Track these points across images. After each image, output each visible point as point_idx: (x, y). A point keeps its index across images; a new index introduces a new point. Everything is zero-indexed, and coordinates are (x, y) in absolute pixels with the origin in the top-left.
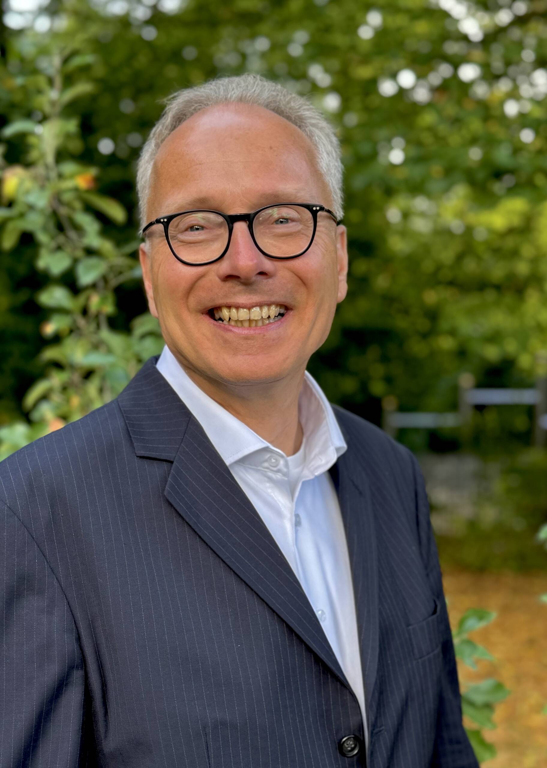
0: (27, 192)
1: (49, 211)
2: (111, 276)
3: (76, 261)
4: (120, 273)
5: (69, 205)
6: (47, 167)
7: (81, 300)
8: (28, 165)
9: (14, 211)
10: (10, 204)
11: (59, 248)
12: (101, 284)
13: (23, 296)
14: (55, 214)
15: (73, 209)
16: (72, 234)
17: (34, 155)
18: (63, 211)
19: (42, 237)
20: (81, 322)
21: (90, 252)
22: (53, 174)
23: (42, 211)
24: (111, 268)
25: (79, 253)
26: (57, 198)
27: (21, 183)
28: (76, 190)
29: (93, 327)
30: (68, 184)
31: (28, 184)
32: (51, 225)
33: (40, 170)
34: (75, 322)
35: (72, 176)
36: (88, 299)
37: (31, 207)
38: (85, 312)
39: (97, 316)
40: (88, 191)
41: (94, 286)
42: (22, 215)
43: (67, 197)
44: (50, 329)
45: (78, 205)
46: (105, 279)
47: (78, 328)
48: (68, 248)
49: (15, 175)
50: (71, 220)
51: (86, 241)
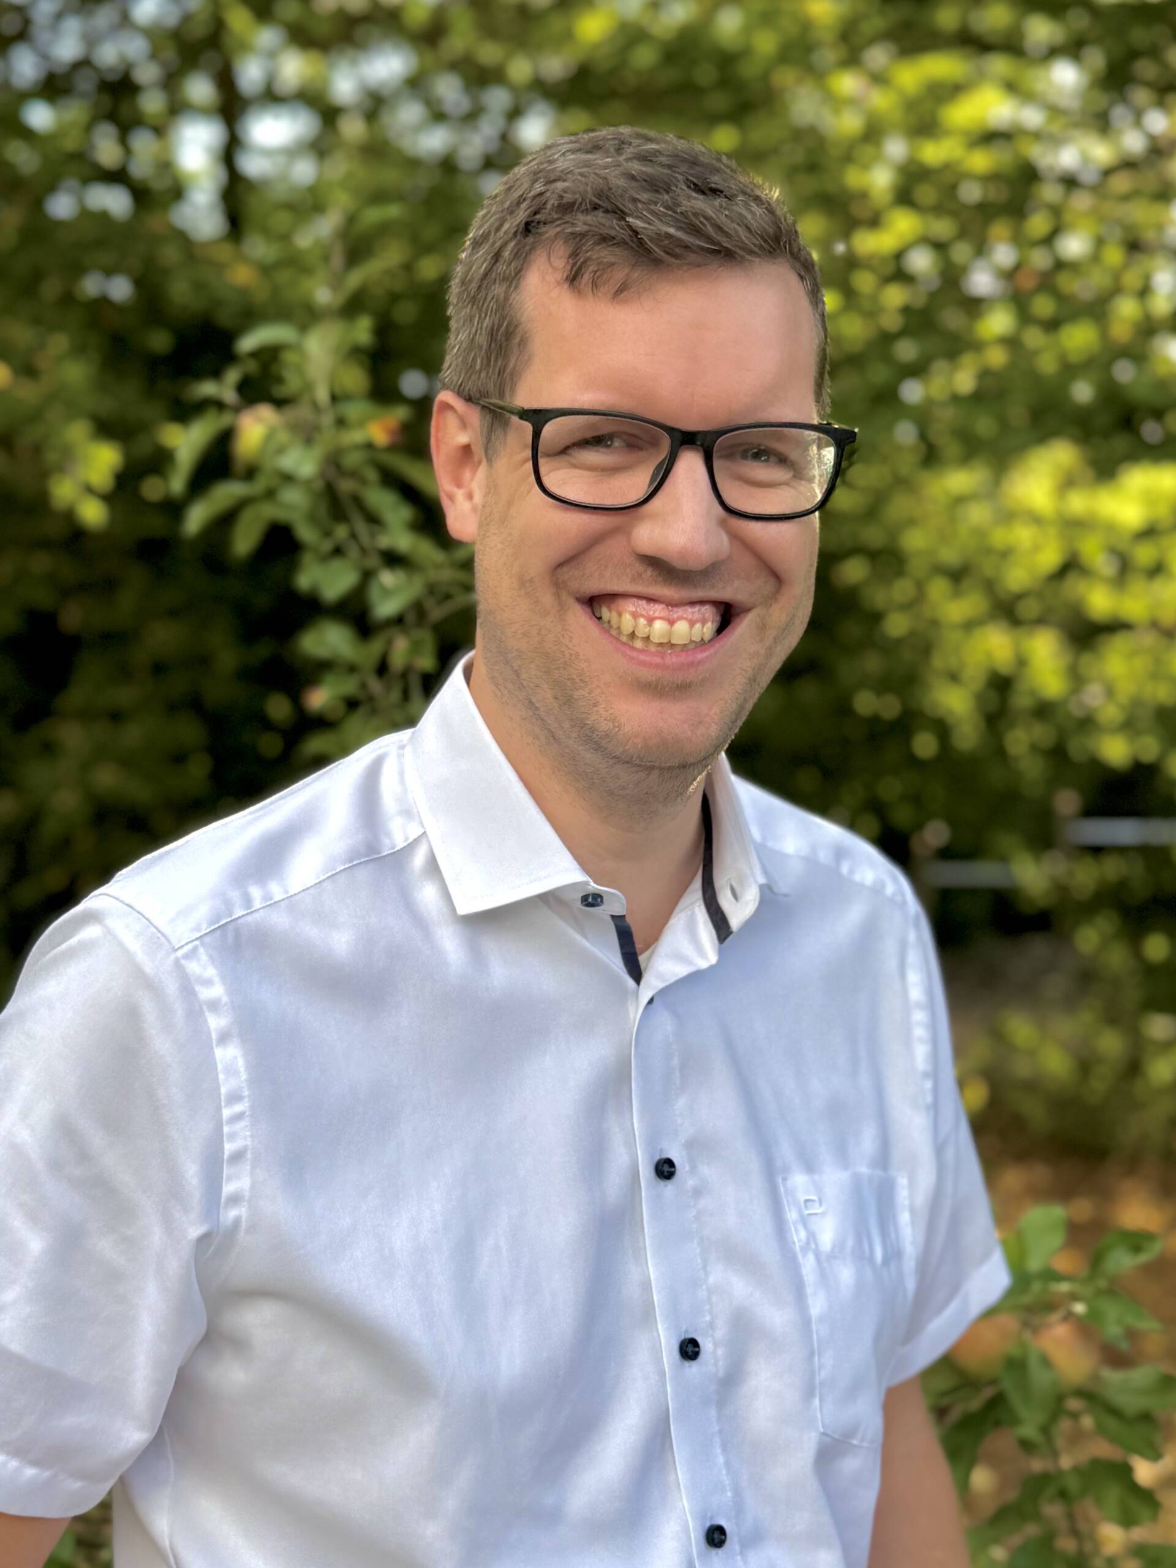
0: (281, 450)
1: (319, 485)
2: (429, 604)
3: (367, 576)
4: (448, 597)
5: (354, 474)
6: (315, 406)
7: (375, 647)
8: (280, 403)
9: (258, 487)
10: (251, 473)
11: (338, 551)
12: (411, 618)
13: (263, 650)
14: (330, 490)
15: (364, 482)
16: (361, 527)
18: (346, 486)
19: (306, 533)
20: (375, 686)
21: (393, 559)
22: (327, 420)
23: (308, 483)
24: (431, 589)
25: (373, 561)
26: (334, 462)
27: (269, 437)
28: (369, 446)
29: (395, 695)
30: (355, 436)
31: (283, 437)
32: (323, 511)
33: (302, 412)
34: (363, 686)
35: (361, 424)
36: (389, 643)
37: (288, 478)
38: (382, 668)
39: (405, 675)
40: (392, 448)
41: (399, 621)
42: (269, 494)
43: (353, 460)
44: (319, 698)
45: (372, 475)
46: (418, 609)
47: (371, 699)
48: (353, 552)
49: (259, 420)
50: (357, 501)
51: (385, 541)
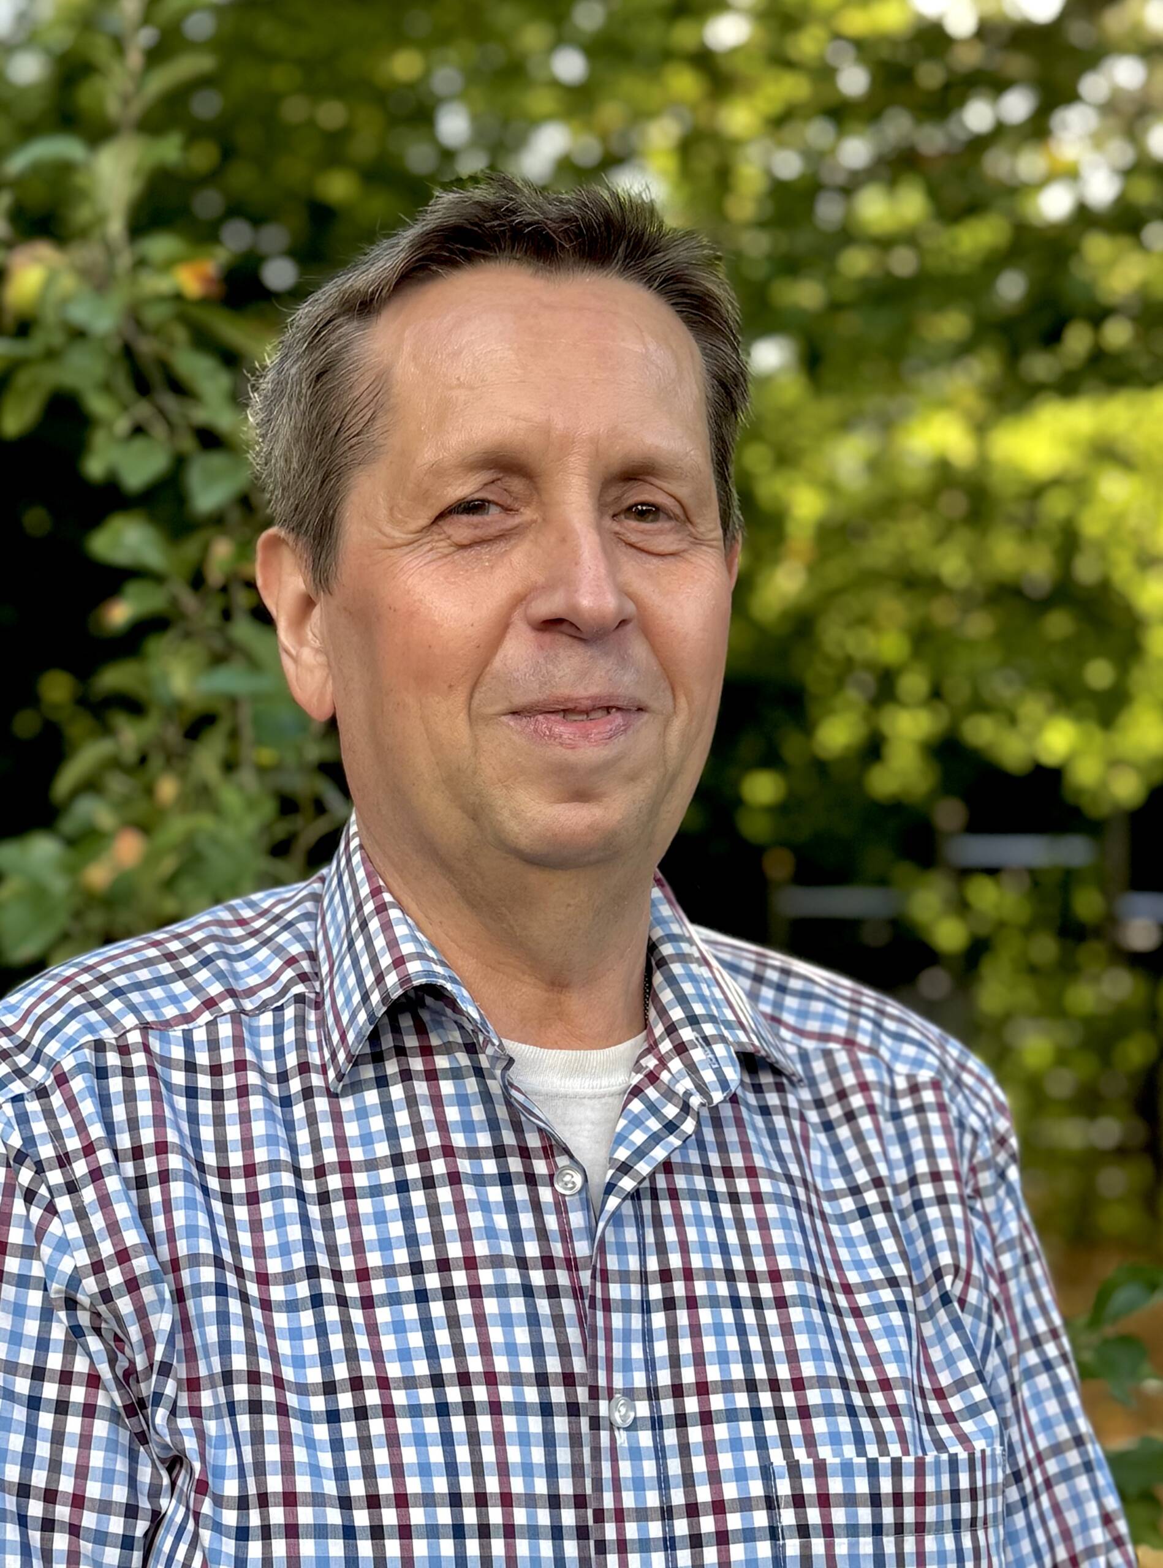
0: (67, 300)
1: (115, 344)
3: (180, 463)
5: (156, 332)
6: (107, 244)
7: (190, 549)
8: (66, 239)
9: (34, 346)
10: (24, 328)
11: (139, 430)
12: (236, 518)
14: (128, 352)
15: (169, 342)
16: (169, 401)
17: (83, 214)
18: (146, 347)
19: (98, 405)
20: (189, 601)
21: (212, 441)
22: (124, 260)
25: (188, 443)
26: (134, 316)
27: (49, 282)
28: (178, 297)
29: (214, 614)
30: (158, 284)
31: (68, 283)
32: (120, 378)
33: (90, 252)
34: (173, 601)
35: (168, 265)
36: (206, 549)
37: (78, 334)
38: (197, 581)
39: (224, 587)
40: (204, 301)
41: (219, 519)
42: (51, 355)
43: (154, 315)
44: (118, 615)
45: (180, 334)
47: (182, 616)
48: (159, 430)
49: (38, 260)
50: (165, 367)
51: (201, 415)
